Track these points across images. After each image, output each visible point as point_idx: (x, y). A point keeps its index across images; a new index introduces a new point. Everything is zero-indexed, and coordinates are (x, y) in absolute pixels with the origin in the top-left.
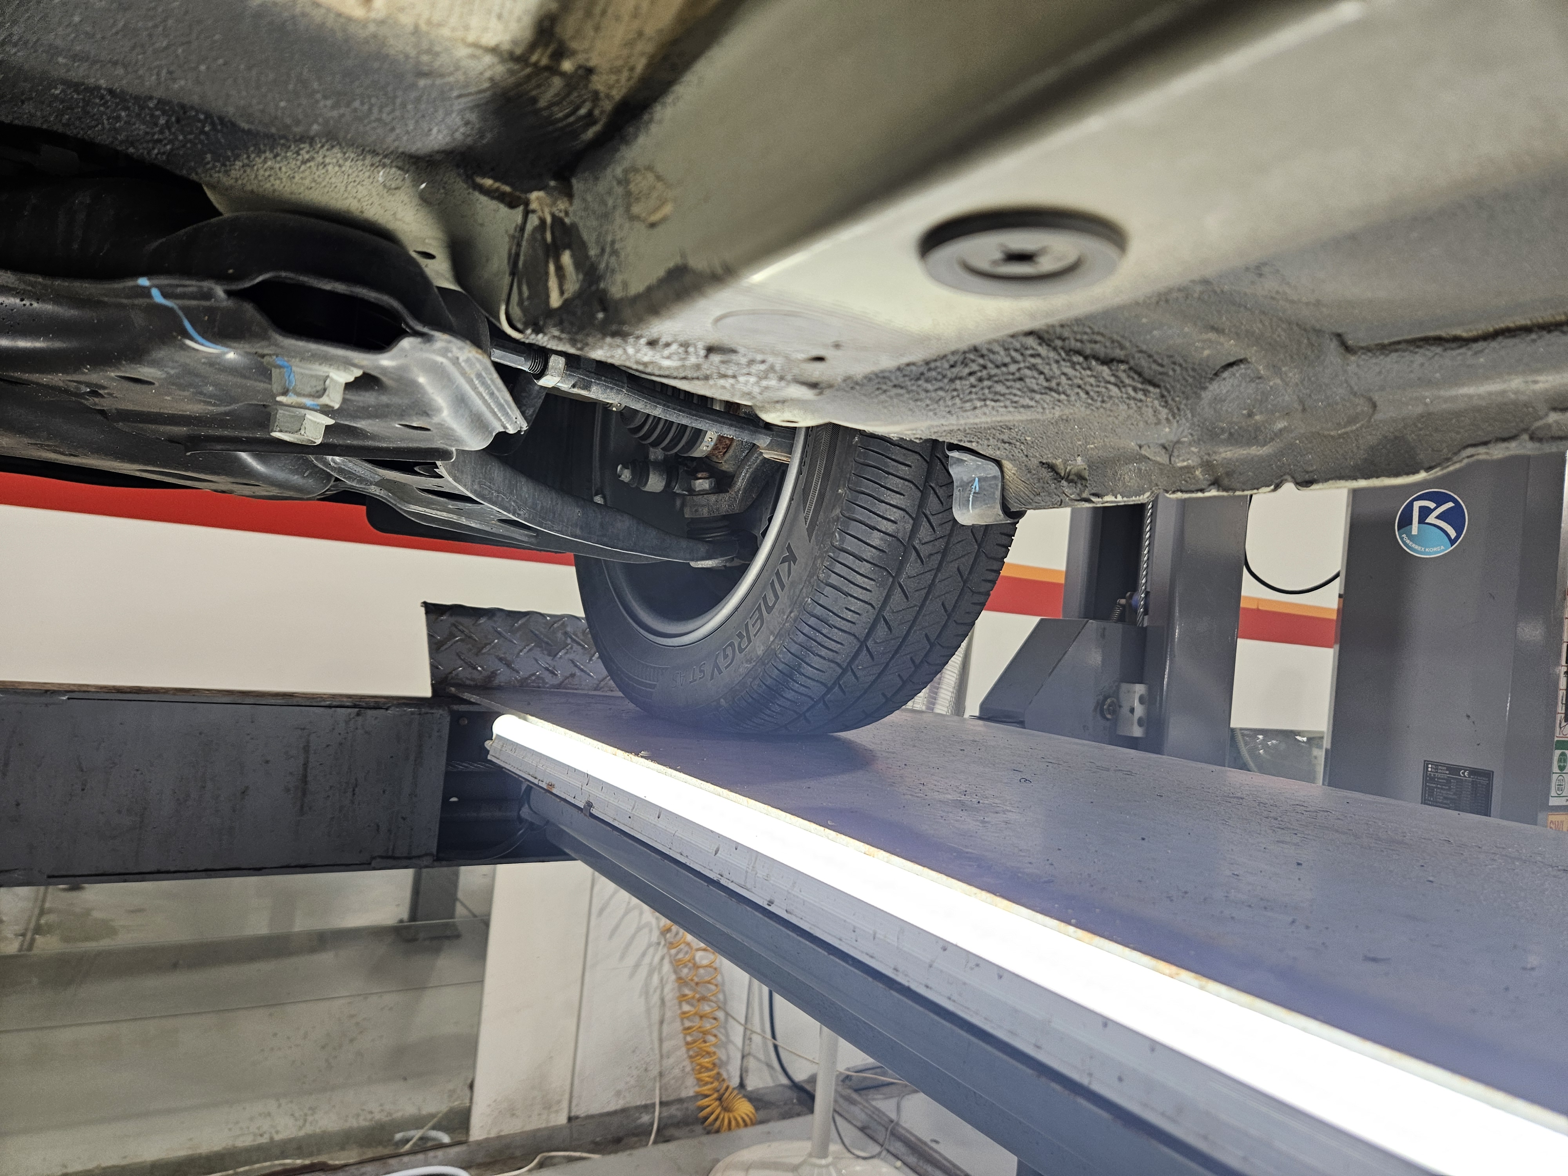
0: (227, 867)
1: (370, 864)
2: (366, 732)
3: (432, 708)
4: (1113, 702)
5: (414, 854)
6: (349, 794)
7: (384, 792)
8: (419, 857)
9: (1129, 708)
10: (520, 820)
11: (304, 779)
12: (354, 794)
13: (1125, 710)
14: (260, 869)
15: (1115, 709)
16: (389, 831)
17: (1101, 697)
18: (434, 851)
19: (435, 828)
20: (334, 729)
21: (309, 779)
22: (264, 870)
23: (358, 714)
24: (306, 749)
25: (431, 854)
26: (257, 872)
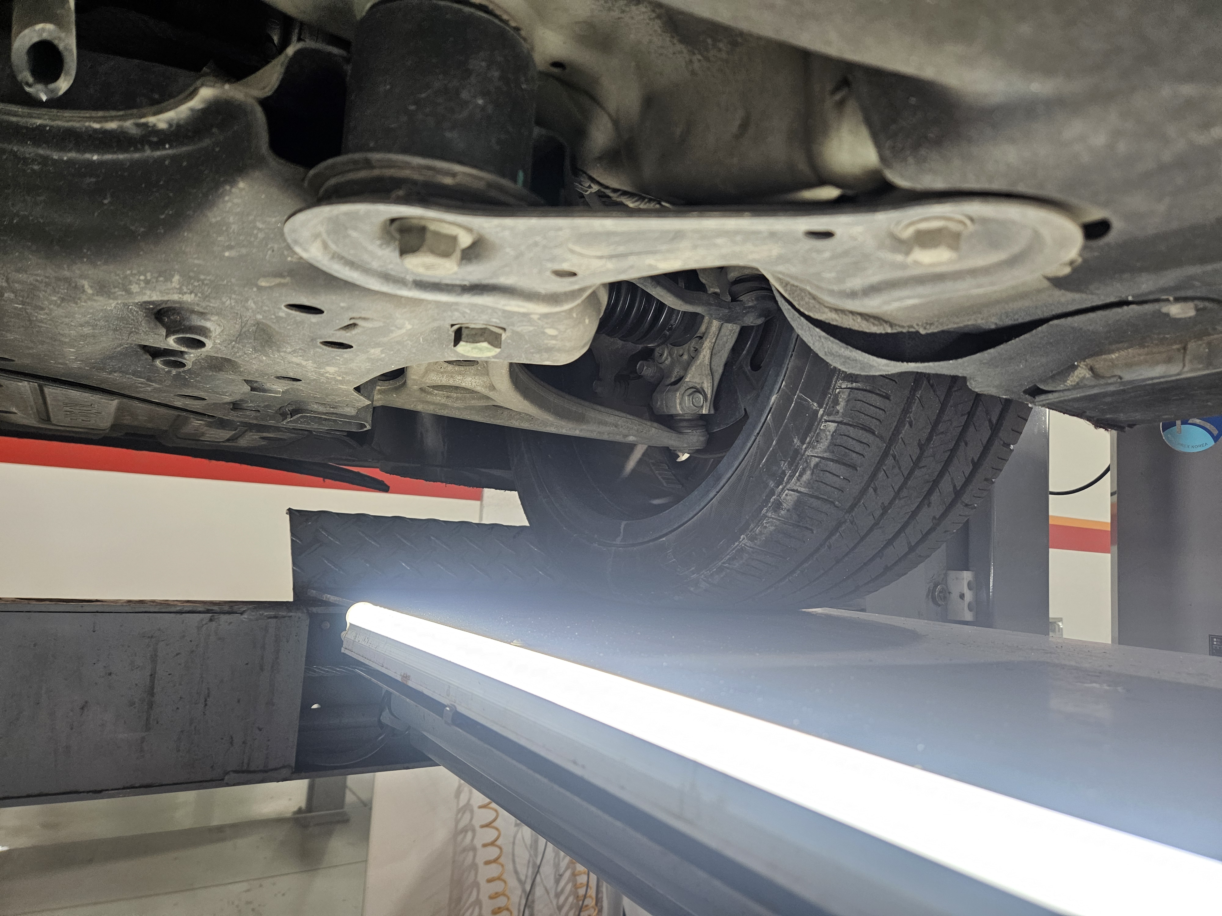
0: (62, 791)
1: (223, 780)
2: (220, 639)
3: (291, 611)
4: (943, 589)
5: (272, 765)
6: (201, 705)
8: (276, 769)
9: (958, 594)
10: (381, 725)
11: (151, 692)
12: (206, 705)
13: (955, 595)
14: (100, 792)
15: (945, 594)
16: (244, 743)
17: (932, 585)
18: (293, 763)
19: (293, 738)
20: (184, 636)
21: (155, 691)
22: (104, 793)
23: (211, 620)
24: (154, 659)
25: (289, 766)
26: (97, 795)
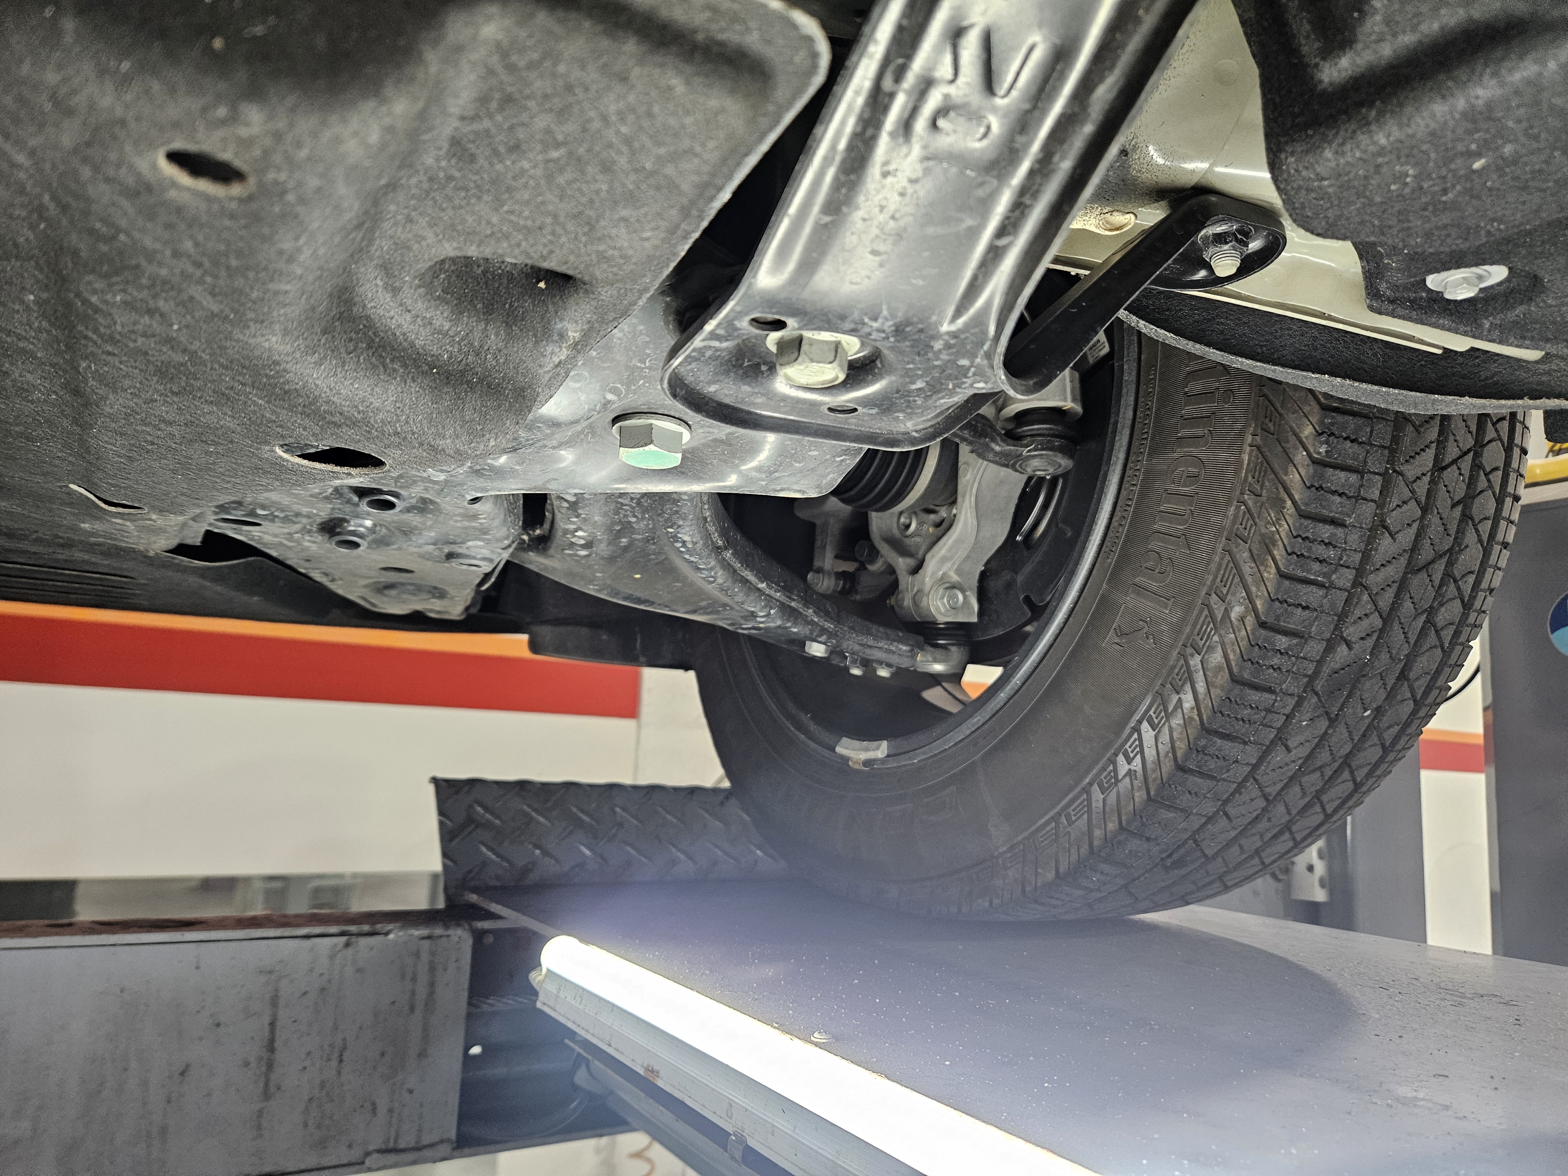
1: (363, 1163)
2: (359, 970)
3: (447, 927)
5: (426, 1141)
6: (334, 1063)
7: (383, 1055)
8: (432, 1145)
9: (1305, 867)
10: (575, 1088)
11: (271, 1047)
12: (341, 1061)
13: (1301, 868)
16: (391, 1111)
18: (453, 1135)
19: (454, 1100)
20: (312, 969)
23: (347, 945)
24: (274, 1002)
25: (449, 1141)
